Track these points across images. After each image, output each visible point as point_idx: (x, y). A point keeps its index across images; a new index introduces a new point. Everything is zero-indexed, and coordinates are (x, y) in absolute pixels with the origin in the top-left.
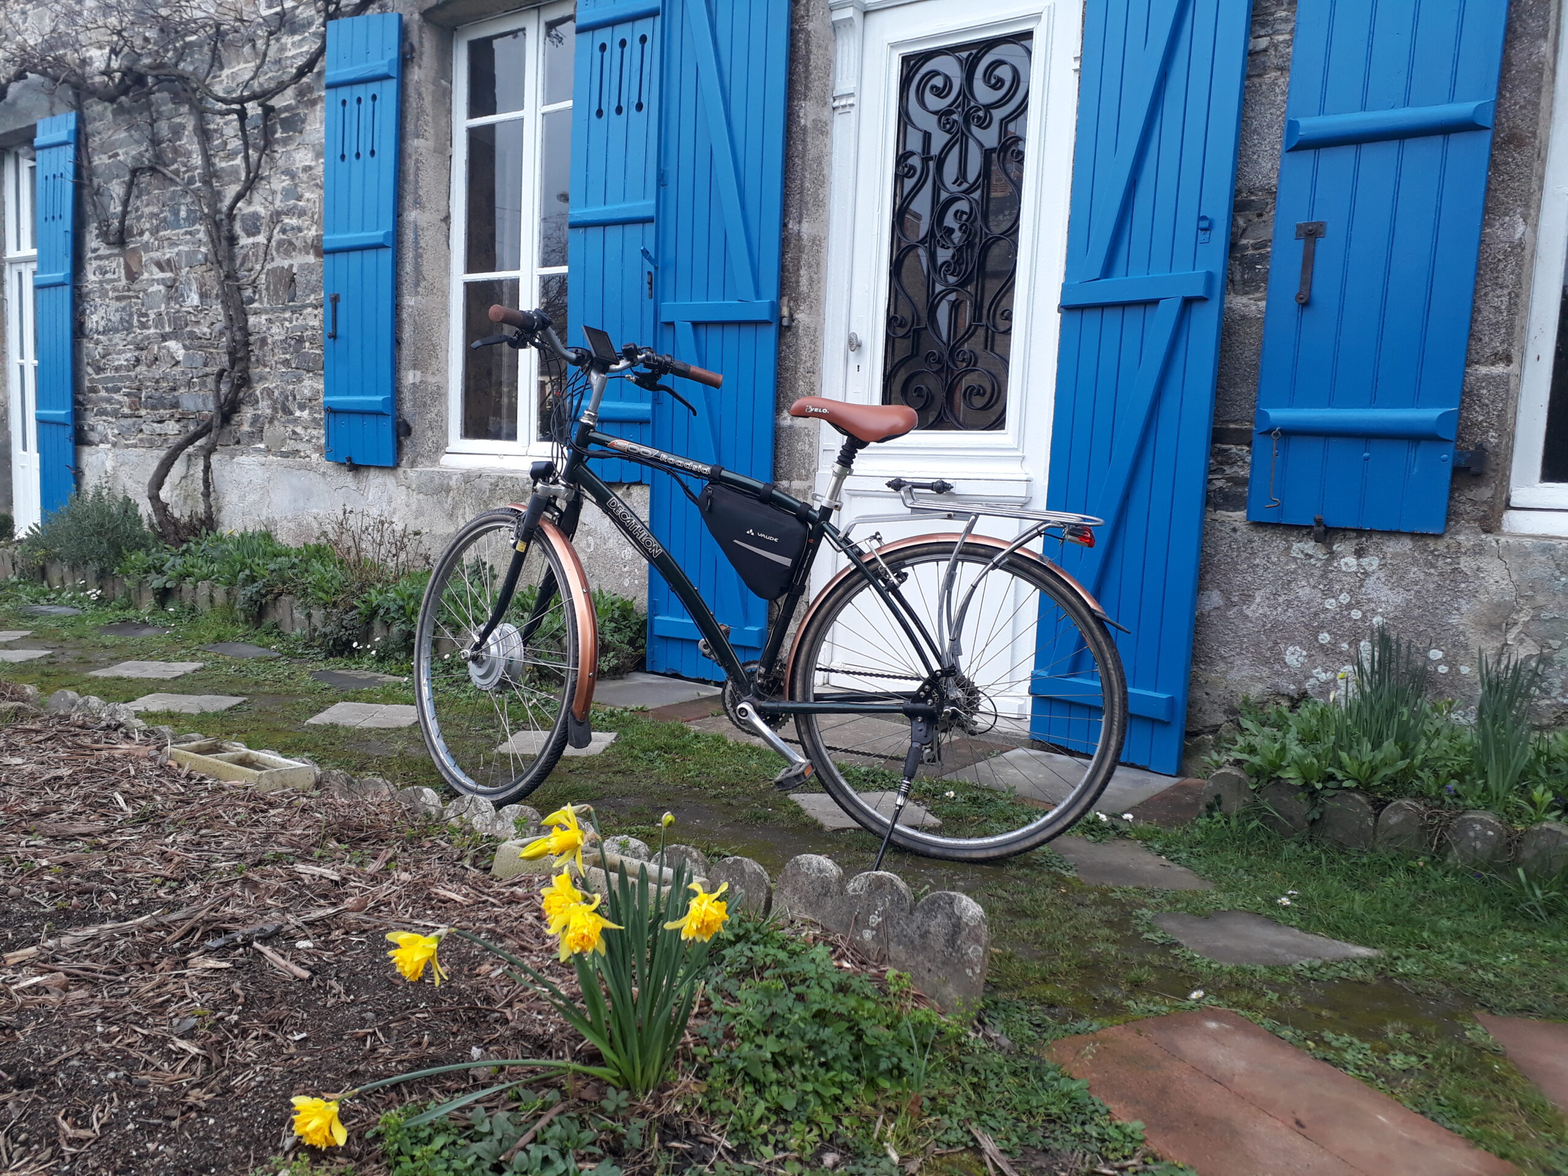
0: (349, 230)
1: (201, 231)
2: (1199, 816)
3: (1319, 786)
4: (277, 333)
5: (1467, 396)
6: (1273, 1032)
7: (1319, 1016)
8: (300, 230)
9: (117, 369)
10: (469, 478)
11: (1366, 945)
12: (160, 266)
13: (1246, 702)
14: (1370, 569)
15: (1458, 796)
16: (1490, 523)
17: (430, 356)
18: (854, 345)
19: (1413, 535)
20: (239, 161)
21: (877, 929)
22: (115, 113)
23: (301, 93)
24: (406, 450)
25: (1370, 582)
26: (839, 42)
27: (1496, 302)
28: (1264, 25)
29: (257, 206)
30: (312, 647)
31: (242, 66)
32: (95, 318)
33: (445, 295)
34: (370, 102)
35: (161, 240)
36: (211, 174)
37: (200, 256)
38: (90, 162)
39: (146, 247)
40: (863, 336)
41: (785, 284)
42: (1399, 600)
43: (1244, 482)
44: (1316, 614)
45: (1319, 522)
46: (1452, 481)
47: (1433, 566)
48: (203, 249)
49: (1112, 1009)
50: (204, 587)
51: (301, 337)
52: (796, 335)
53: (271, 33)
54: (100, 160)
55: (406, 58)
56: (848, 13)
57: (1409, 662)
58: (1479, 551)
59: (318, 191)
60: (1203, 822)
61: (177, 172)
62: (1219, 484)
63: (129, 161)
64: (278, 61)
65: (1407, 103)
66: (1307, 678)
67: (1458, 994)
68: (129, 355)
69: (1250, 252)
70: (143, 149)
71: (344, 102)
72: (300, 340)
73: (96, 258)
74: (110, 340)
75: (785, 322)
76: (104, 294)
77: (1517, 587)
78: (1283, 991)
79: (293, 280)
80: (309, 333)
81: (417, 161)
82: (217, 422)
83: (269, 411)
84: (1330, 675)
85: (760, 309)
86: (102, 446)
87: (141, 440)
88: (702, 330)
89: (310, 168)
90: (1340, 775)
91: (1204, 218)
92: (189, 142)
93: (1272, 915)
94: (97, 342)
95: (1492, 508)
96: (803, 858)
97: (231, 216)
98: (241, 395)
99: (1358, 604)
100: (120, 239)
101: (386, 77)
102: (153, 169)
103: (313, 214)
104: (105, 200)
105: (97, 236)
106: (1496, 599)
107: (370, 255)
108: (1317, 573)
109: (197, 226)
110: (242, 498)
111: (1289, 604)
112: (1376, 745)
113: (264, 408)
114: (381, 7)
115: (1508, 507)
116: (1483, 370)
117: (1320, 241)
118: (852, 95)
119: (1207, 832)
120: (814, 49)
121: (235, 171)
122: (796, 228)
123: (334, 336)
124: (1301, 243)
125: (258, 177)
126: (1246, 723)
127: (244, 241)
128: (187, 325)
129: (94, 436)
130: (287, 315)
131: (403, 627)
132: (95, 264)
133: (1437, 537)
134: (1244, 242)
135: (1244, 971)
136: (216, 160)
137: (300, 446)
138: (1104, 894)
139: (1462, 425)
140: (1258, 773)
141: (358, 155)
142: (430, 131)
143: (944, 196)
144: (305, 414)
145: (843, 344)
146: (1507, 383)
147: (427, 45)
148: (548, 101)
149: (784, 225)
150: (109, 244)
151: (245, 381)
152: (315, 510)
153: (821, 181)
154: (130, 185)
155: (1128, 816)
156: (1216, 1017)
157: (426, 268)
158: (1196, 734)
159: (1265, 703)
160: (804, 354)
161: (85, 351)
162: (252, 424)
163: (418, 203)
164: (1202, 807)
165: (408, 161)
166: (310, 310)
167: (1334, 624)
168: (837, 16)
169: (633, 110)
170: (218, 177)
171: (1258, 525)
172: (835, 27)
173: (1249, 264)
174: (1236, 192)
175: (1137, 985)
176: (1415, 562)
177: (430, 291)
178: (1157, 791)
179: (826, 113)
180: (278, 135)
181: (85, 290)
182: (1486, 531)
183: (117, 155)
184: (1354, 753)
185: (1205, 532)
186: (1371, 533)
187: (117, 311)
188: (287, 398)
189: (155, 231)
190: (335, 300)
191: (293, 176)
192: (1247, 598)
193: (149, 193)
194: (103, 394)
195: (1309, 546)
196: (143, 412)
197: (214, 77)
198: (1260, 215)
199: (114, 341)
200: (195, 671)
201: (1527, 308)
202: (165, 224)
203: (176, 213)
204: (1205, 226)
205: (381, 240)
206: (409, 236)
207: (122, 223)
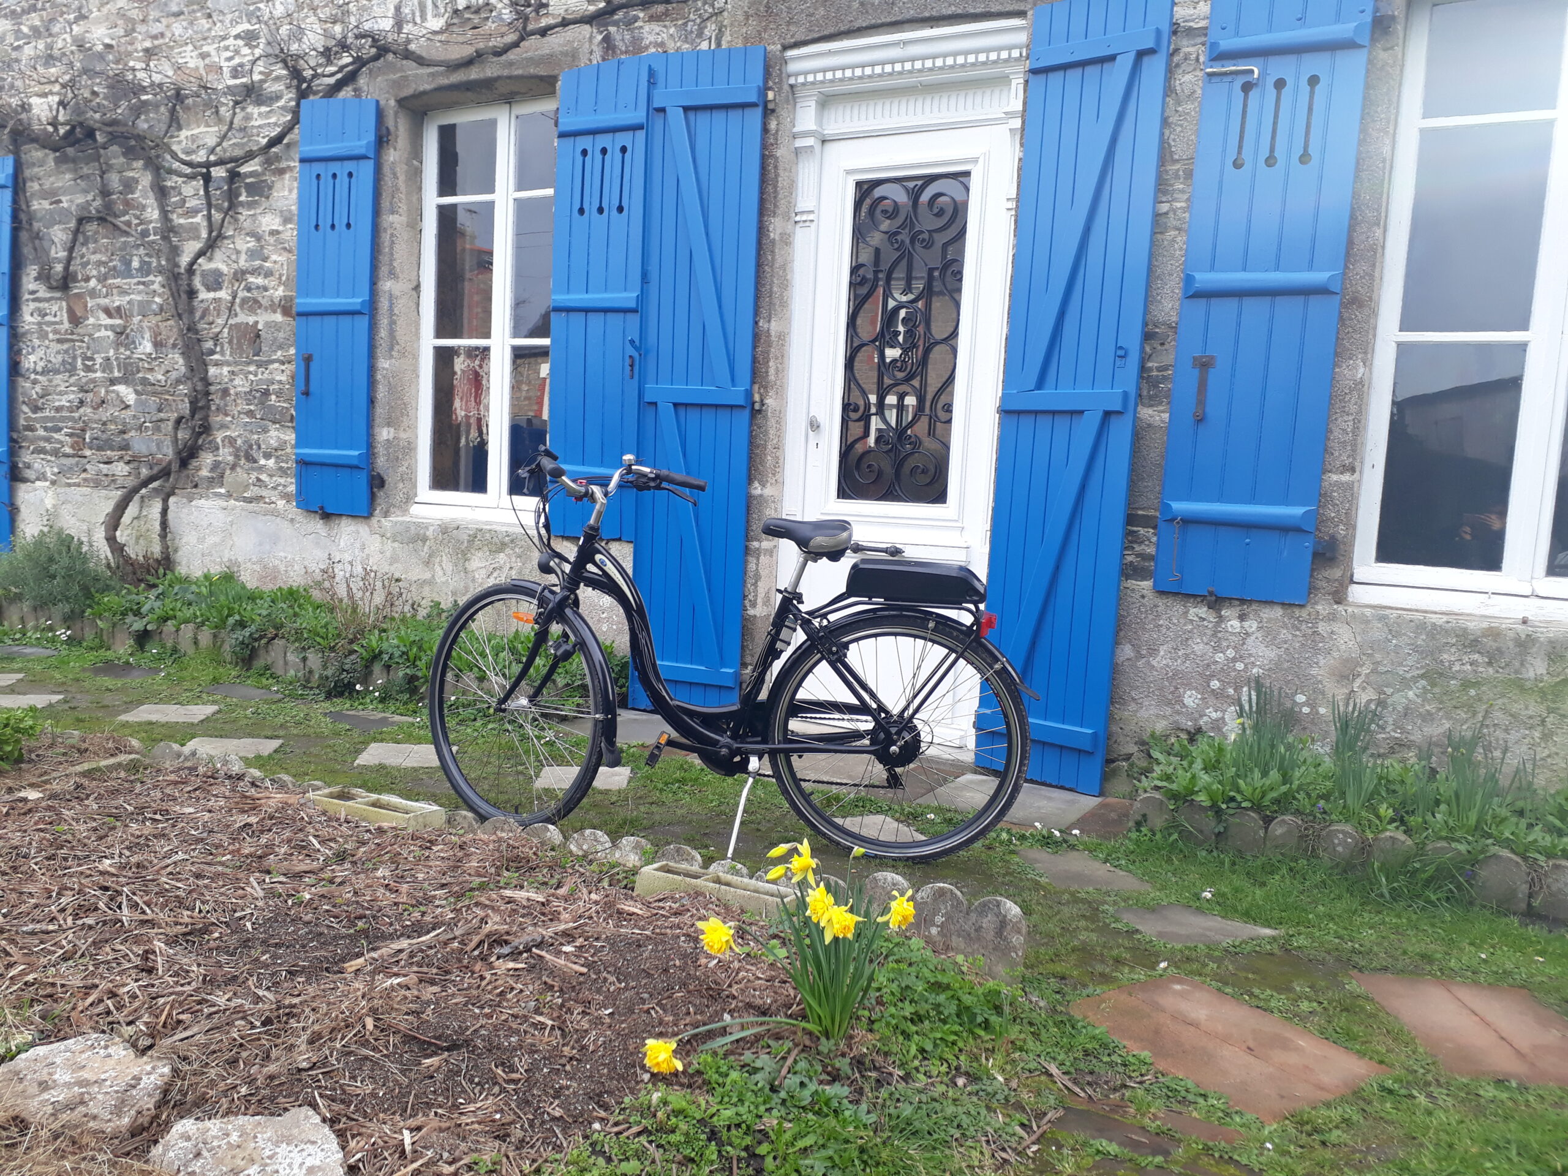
0: (323, 295)
1: (157, 282)
2: (1130, 830)
3: (1224, 806)
4: (240, 384)
5: (1322, 498)
6: (1219, 990)
7: (1247, 978)
8: (266, 289)
9: (58, 409)
10: (446, 530)
11: (1269, 927)
12: (108, 312)
13: (1153, 735)
14: (1250, 631)
15: (1325, 812)
16: (1339, 597)
17: (402, 415)
18: (814, 425)
19: (1283, 604)
20: (199, 219)
21: (942, 926)
22: (57, 161)
23: (268, 162)
24: (379, 501)
25: (1250, 641)
26: (801, 165)
27: (1344, 425)
28: (1165, 193)
29: (219, 263)
30: (311, 688)
31: (202, 129)
32: (32, 358)
33: (416, 357)
34: (346, 179)
35: (110, 287)
36: (168, 230)
37: (154, 306)
38: (28, 206)
39: (93, 294)
40: (822, 419)
41: (757, 373)
42: (1272, 655)
43: (1151, 558)
44: (1208, 665)
45: (1211, 594)
46: (1313, 563)
47: (1299, 629)
48: (158, 300)
49: (1105, 979)
50: (187, 630)
51: (267, 390)
52: (765, 417)
53: (237, 103)
54: (39, 206)
55: (382, 140)
56: (810, 141)
57: (1279, 704)
58: (1332, 618)
59: (286, 254)
60: (1134, 835)
61: (128, 224)
62: (1130, 559)
63: (73, 208)
64: (243, 129)
65: (1277, 268)
66: (1201, 716)
67: (1338, 960)
68: (72, 397)
69: (1155, 373)
70: (90, 197)
71: (318, 176)
72: (266, 393)
73: (34, 300)
74: (50, 381)
75: (757, 407)
76: (43, 336)
77: (1361, 647)
78: (1219, 961)
79: (258, 336)
80: (276, 387)
81: (392, 235)
82: (175, 467)
83: (231, 459)
84: (1219, 714)
85: (735, 394)
86: (38, 483)
87: (85, 480)
88: (682, 411)
89: (278, 232)
90: (1239, 798)
91: (1121, 348)
92: (144, 194)
93: (1197, 906)
94: (35, 382)
95: (1341, 585)
96: (880, 875)
97: (190, 271)
98: (200, 442)
99: (1241, 658)
100: (64, 284)
101: (364, 157)
102: (102, 220)
103: (281, 276)
104: (46, 244)
105: (36, 279)
106: (1346, 655)
107: (346, 321)
108: (1209, 632)
109: (151, 278)
110: (201, 540)
111: (1187, 656)
112: (1265, 774)
113: (225, 454)
114: (355, 90)
115: (1352, 582)
116: (1335, 477)
117: (1211, 370)
118: (812, 212)
119: (1137, 842)
120: (781, 172)
121: (194, 230)
122: (766, 326)
123: (306, 393)
124: (1196, 372)
125: (220, 236)
126: (1156, 754)
127: (204, 295)
128: (138, 371)
129: (30, 474)
130: (252, 368)
131: (408, 671)
132: (32, 306)
133: (1301, 606)
134: (1150, 364)
135: (1189, 948)
136: (174, 216)
137: (264, 493)
138: (1072, 894)
139: (1318, 519)
140: (1174, 796)
141: (333, 226)
142: (403, 207)
143: (891, 304)
144: (271, 462)
145: (804, 424)
146: (1352, 489)
147: (401, 128)
148: (520, 187)
149: (756, 323)
150: (51, 288)
151: (206, 429)
152: (282, 554)
153: (785, 285)
154: (76, 232)
155: (1076, 832)
156: (1180, 981)
157: (400, 333)
158: (1113, 761)
159: (1167, 736)
160: (772, 432)
161: (20, 390)
162: (212, 470)
163: (393, 274)
164: (1131, 824)
165: (383, 235)
166: (276, 365)
167: (1223, 673)
168: (799, 143)
169: (614, 212)
170: (176, 233)
171: (1162, 593)
172: (797, 151)
173: (1154, 383)
174: (1145, 324)
175: (1118, 961)
176: (1285, 626)
177: (403, 354)
178: (1087, 809)
179: (790, 227)
180: (243, 198)
181: (21, 330)
182: (1338, 603)
183: (60, 201)
184: (1249, 780)
185: (1120, 598)
186: (1250, 602)
187: (58, 352)
188: (251, 446)
189: (102, 279)
190: (308, 360)
191: (258, 238)
192: (1153, 651)
193: (96, 241)
194: (41, 432)
195: (1203, 611)
196: (88, 453)
197: (172, 137)
198: (1162, 344)
199: (55, 382)
200: (214, 714)
201: (1365, 428)
202: (114, 272)
203: (128, 263)
204: (1121, 354)
205: (358, 308)
206: (384, 304)
207: (66, 268)
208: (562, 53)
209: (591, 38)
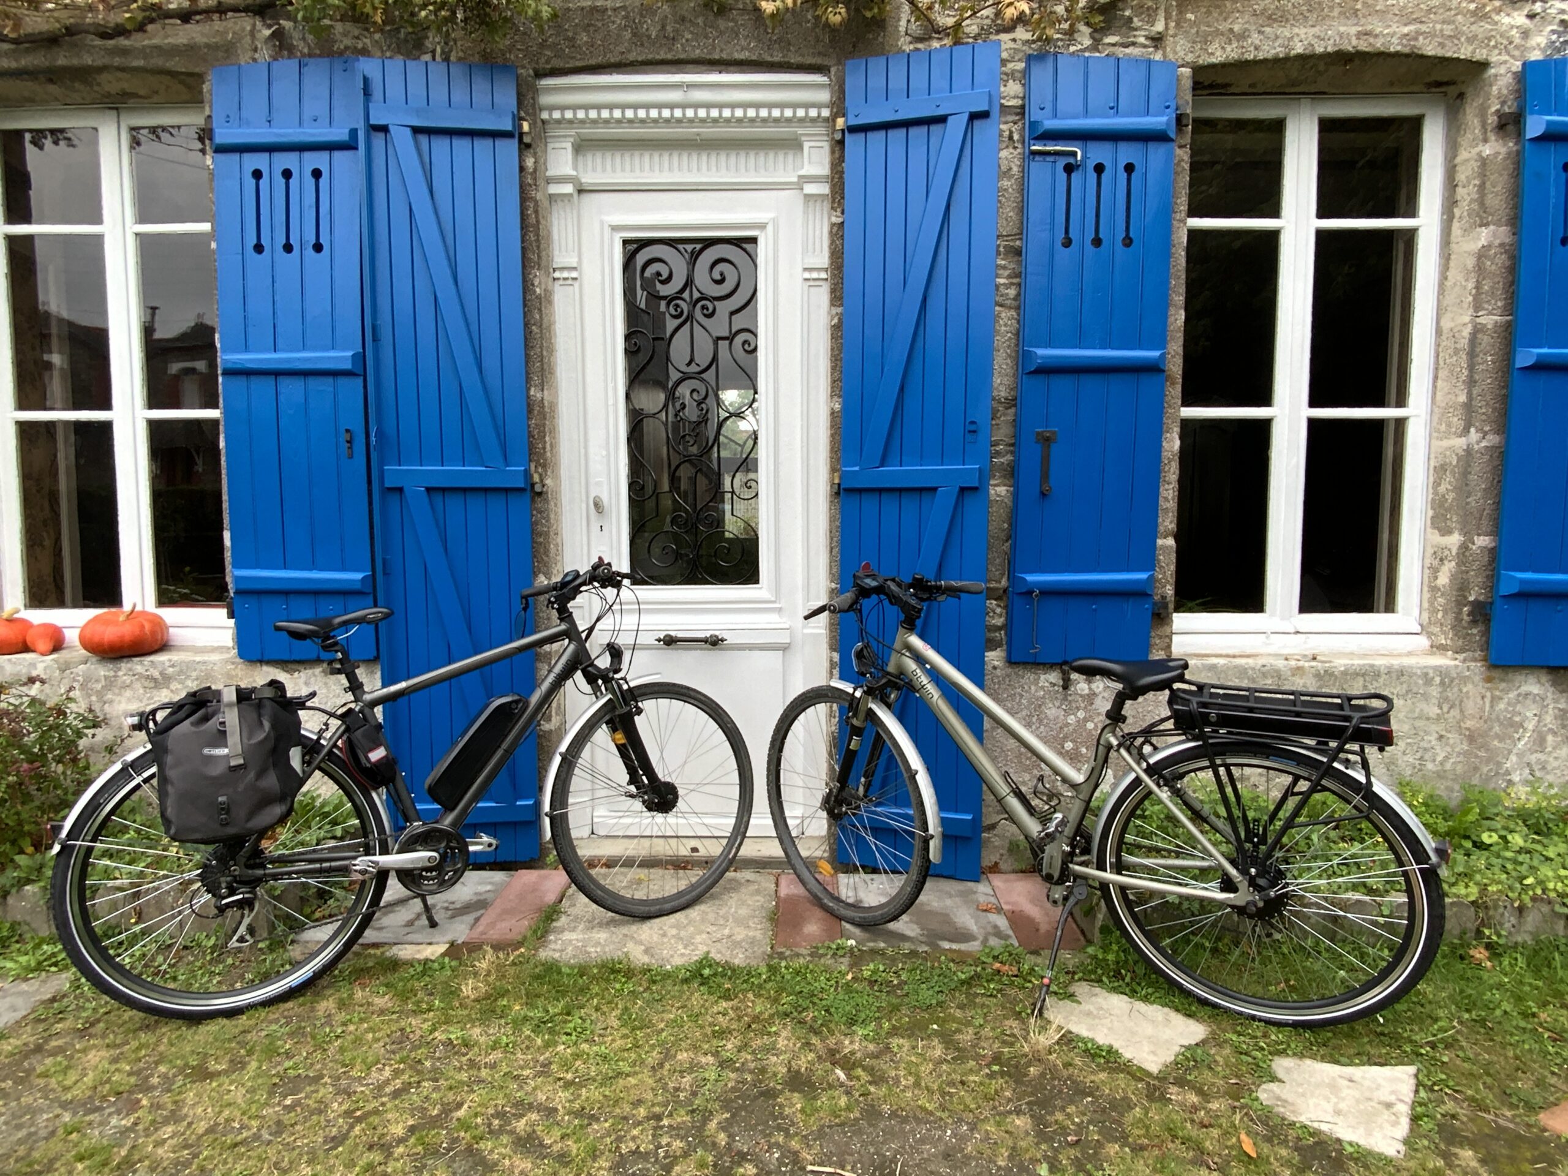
14: (1097, 691)
18: (598, 506)
25: (1098, 701)
26: (555, 215)
27: (1165, 494)
40: (607, 499)
41: (534, 449)
44: (1061, 728)
52: (547, 501)
56: (566, 189)
65: (1109, 346)
75: (538, 488)
85: (515, 476)
88: (438, 497)
91: (970, 422)
99: (1091, 718)
108: (1059, 696)
111: (1042, 722)
116: (1160, 542)
117: (1053, 446)
118: (575, 269)
122: (539, 395)
124: (1039, 446)
143: (675, 375)
145: (584, 505)
148: (144, 219)
149: (528, 392)
153: (551, 349)
160: (552, 516)
167: (1075, 734)
168: (553, 188)
169: (310, 252)
171: (1013, 662)
179: (549, 284)
195: (1052, 677)
204: (971, 429)
208: (207, 46)
209: (253, 33)
